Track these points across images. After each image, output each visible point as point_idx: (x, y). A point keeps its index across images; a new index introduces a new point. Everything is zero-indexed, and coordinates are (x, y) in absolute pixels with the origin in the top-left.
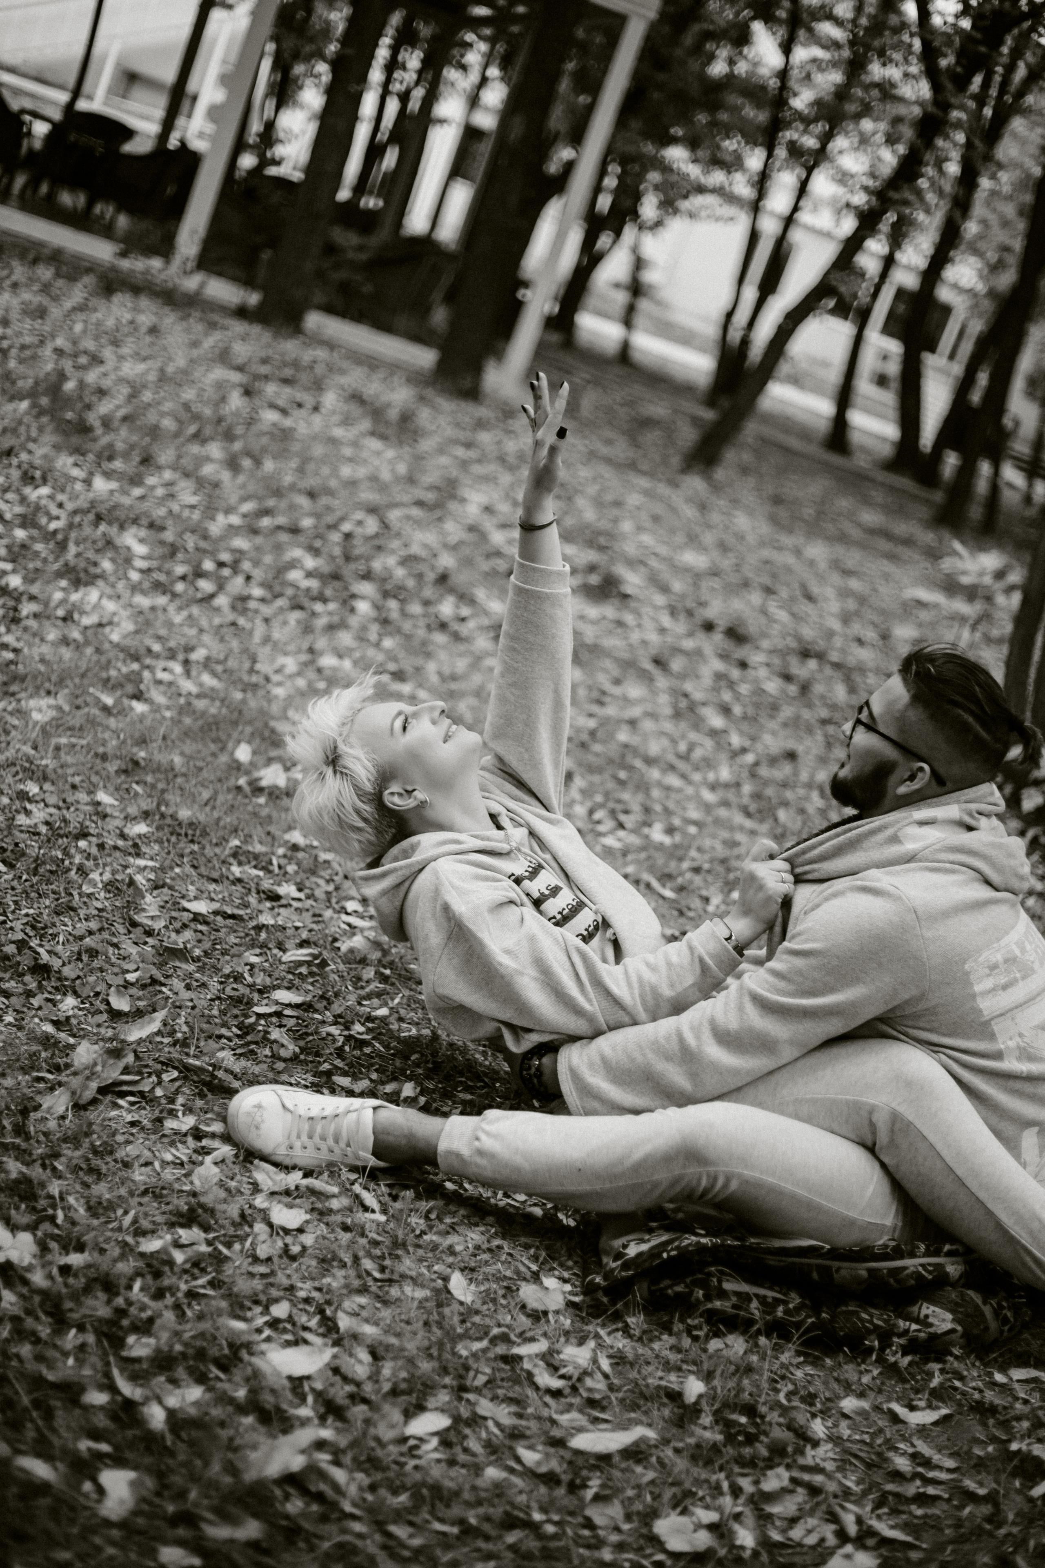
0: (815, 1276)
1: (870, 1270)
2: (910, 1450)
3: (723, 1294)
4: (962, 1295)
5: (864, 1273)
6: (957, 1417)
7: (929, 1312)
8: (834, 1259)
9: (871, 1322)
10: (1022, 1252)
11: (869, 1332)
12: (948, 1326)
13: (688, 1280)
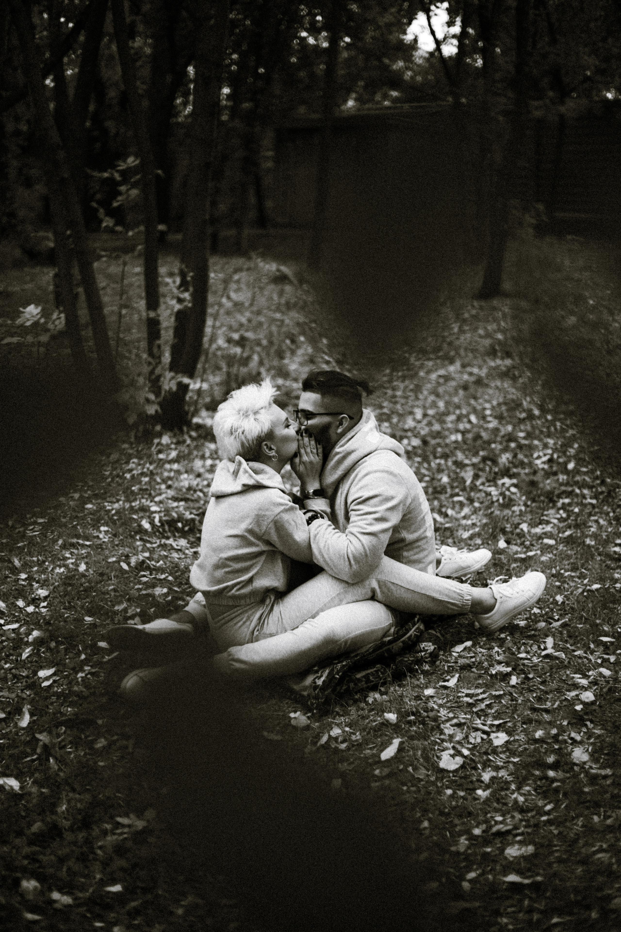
0: (386, 655)
1: (402, 642)
2: (464, 695)
4: (429, 634)
6: (462, 675)
7: (423, 646)
9: (409, 660)
10: (446, 604)
11: (411, 664)
12: (432, 648)
13: (345, 682)
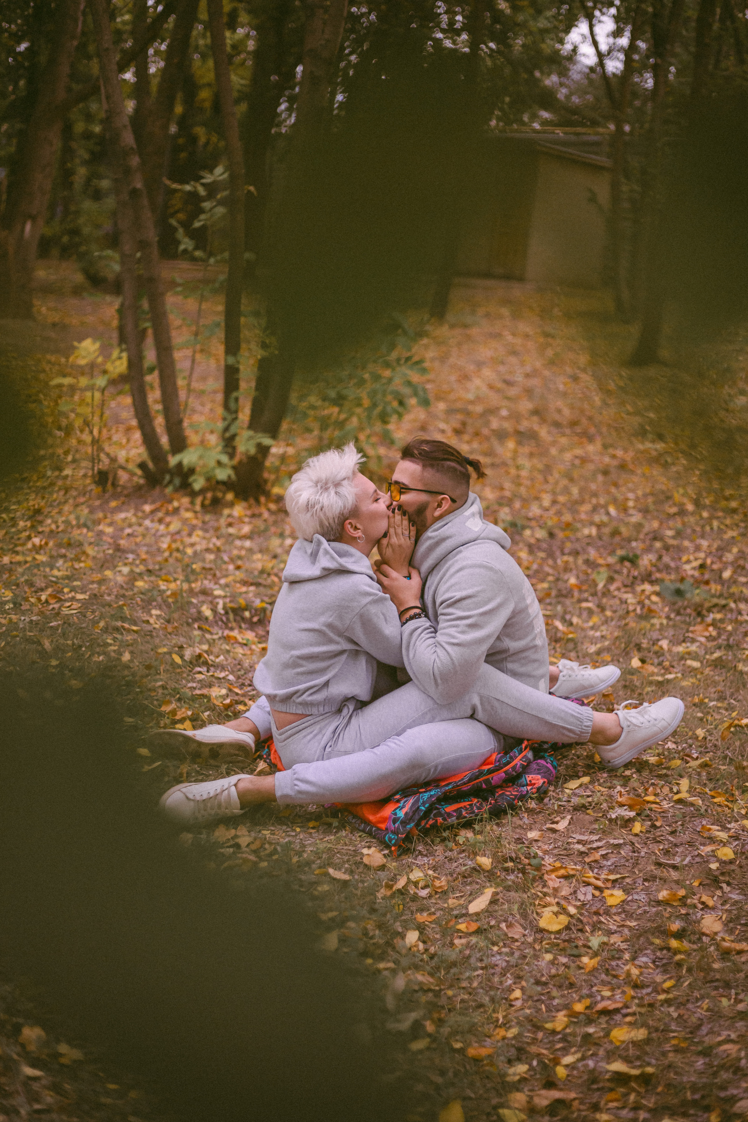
1: (505, 772)
3: (449, 815)
4: (538, 764)
5: (503, 775)
7: (530, 778)
8: (490, 773)
9: (512, 795)
10: (561, 730)
11: (514, 800)
12: (541, 781)
13: (432, 816)
